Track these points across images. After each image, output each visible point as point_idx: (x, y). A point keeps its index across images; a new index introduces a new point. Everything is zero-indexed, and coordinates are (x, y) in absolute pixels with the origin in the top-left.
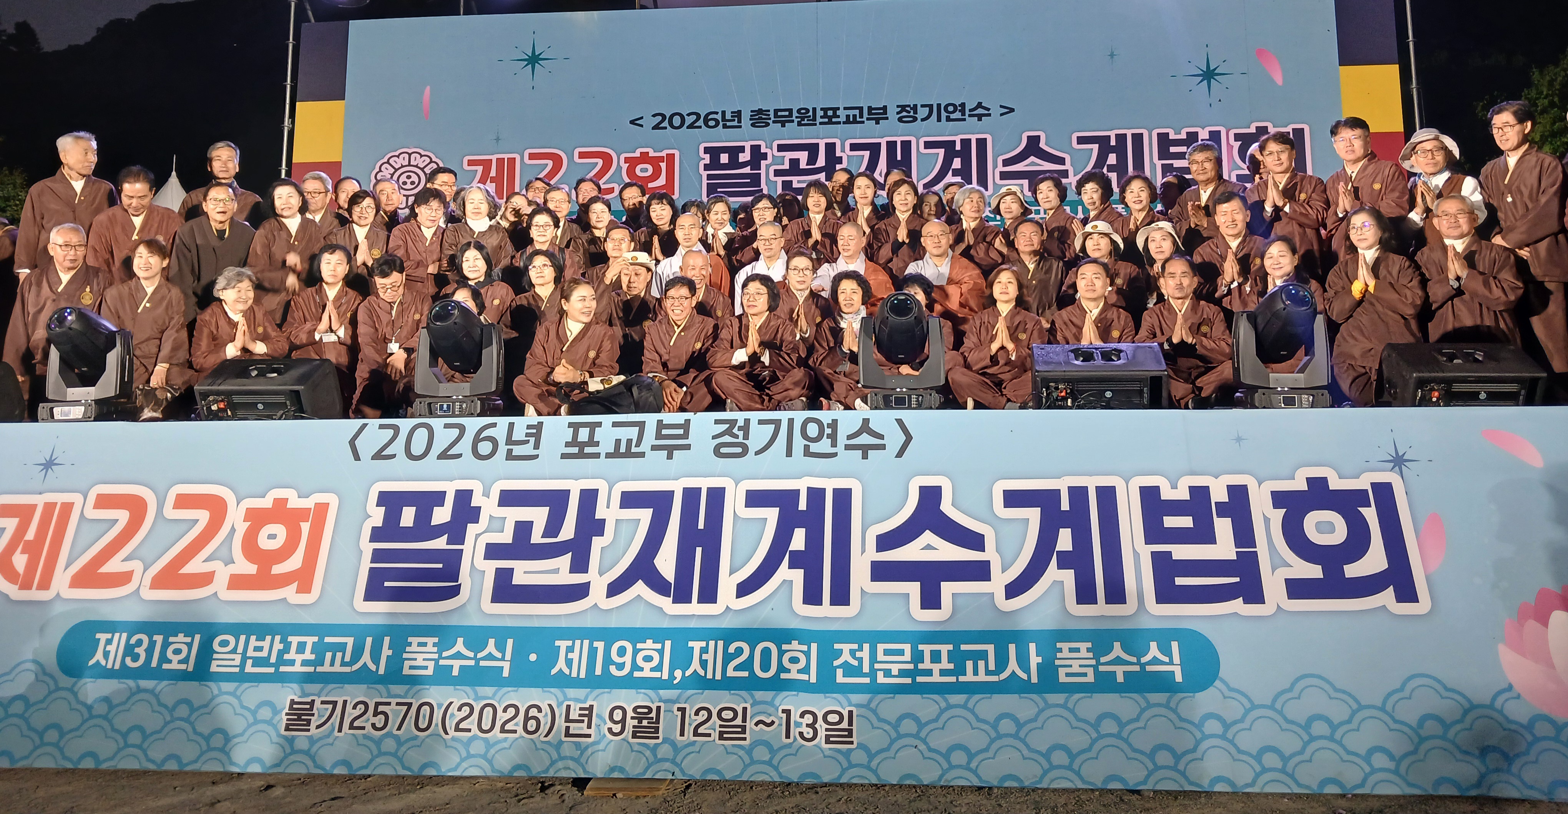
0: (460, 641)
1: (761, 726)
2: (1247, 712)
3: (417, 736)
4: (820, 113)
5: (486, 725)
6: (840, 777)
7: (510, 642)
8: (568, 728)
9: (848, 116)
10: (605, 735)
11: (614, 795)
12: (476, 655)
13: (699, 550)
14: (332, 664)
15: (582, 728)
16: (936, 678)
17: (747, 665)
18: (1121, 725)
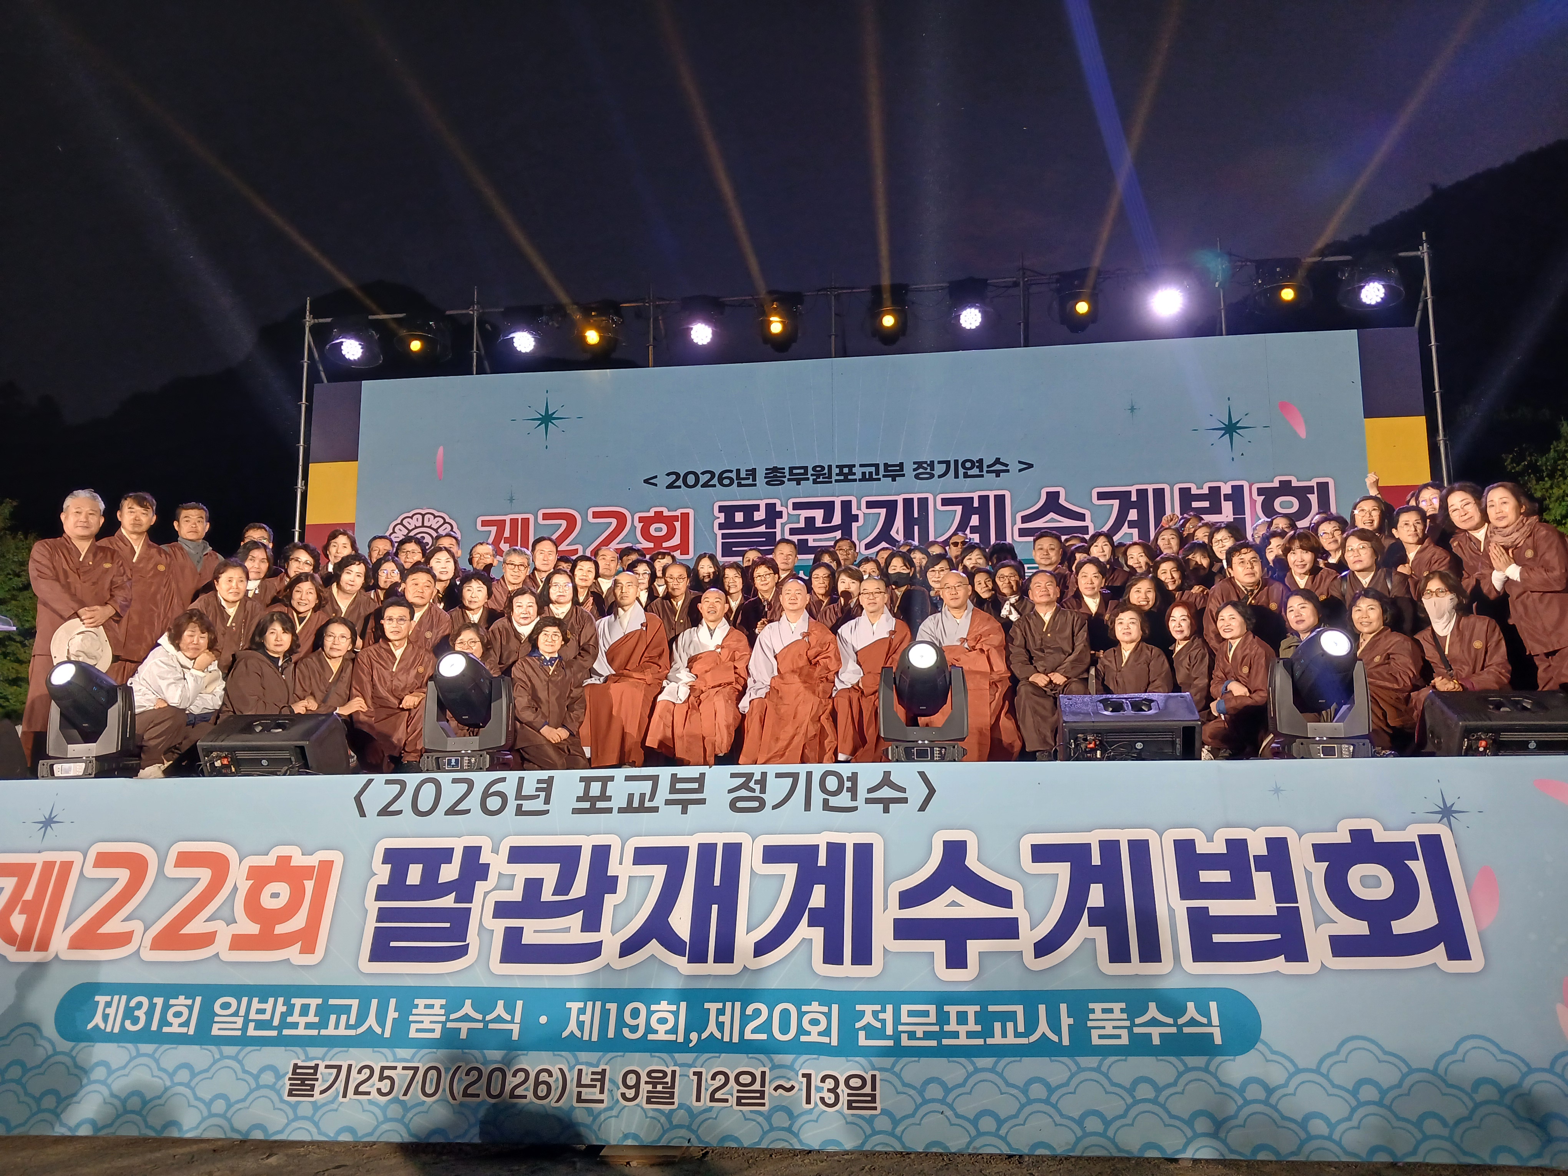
0: (468, 1002)
1: (780, 1091)
2: (1291, 1076)
3: (425, 1102)
4: (835, 471)
5: (495, 1090)
6: (863, 1144)
7: (520, 1003)
8: (579, 1093)
9: (864, 474)
10: (618, 1101)
11: (628, 1163)
12: (484, 1017)
13: (715, 908)
14: (337, 1027)
15: (594, 1093)
16: (963, 1040)
17: (766, 1027)
18: (1158, 1090)
